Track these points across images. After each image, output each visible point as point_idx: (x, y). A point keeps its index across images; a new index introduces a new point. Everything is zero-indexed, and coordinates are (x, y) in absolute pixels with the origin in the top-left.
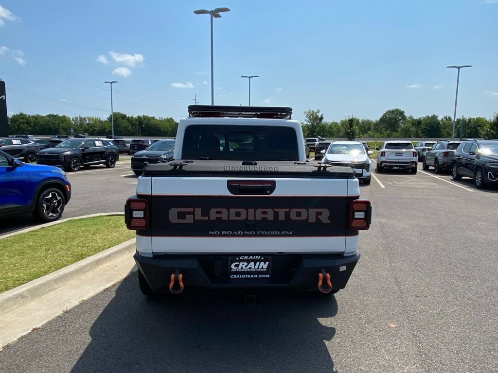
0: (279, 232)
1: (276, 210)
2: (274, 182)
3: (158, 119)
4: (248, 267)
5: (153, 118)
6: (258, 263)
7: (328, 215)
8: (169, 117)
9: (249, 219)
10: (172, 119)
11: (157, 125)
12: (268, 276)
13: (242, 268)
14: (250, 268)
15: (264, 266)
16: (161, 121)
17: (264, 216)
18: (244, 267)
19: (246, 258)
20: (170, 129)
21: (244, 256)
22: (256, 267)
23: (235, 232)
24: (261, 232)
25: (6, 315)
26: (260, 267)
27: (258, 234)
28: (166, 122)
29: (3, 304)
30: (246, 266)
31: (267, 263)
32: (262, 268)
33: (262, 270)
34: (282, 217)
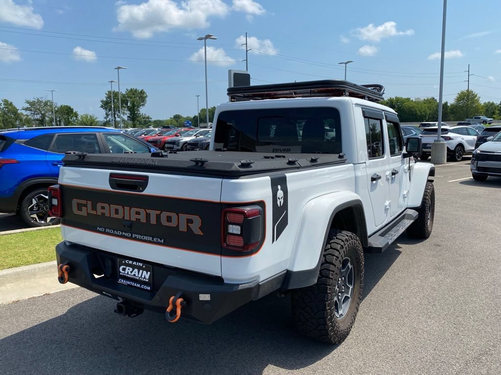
0: (151, 238)
1: (148, 211)
2: (147, 178)
3: (414, 101)
4: (133, 274)
5: (408, 99)
6: (141, 271)
7: (200, 225)
8: (430, 97)
9: (125, 219)
10: (434, 98)
11: (412, 108)
12: (149, 288)
13: (128, 274)
14: (134, 275)
15: (146, 275)
16: (417, 103)
17: (138, 217)
18: (130, 273)
19: (131, 262)
20: (428, 112)
21: (129, 260)
22: (140, 276)
23: (115, 231)
24: (136, 235)
25: (46, 278)
26: (143, 277)
27: (133, 237)
28: (424, 103)
29: (47, 269)
30: (131, 272)
31: (149, 273)
32: (145, 278)
33: (144, 280)
34: (153, 221)
